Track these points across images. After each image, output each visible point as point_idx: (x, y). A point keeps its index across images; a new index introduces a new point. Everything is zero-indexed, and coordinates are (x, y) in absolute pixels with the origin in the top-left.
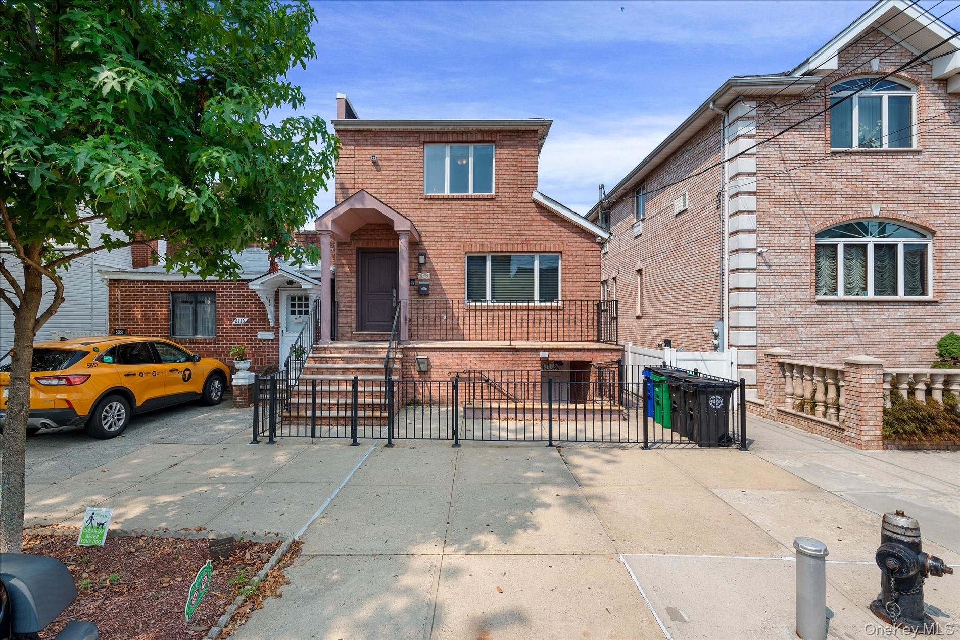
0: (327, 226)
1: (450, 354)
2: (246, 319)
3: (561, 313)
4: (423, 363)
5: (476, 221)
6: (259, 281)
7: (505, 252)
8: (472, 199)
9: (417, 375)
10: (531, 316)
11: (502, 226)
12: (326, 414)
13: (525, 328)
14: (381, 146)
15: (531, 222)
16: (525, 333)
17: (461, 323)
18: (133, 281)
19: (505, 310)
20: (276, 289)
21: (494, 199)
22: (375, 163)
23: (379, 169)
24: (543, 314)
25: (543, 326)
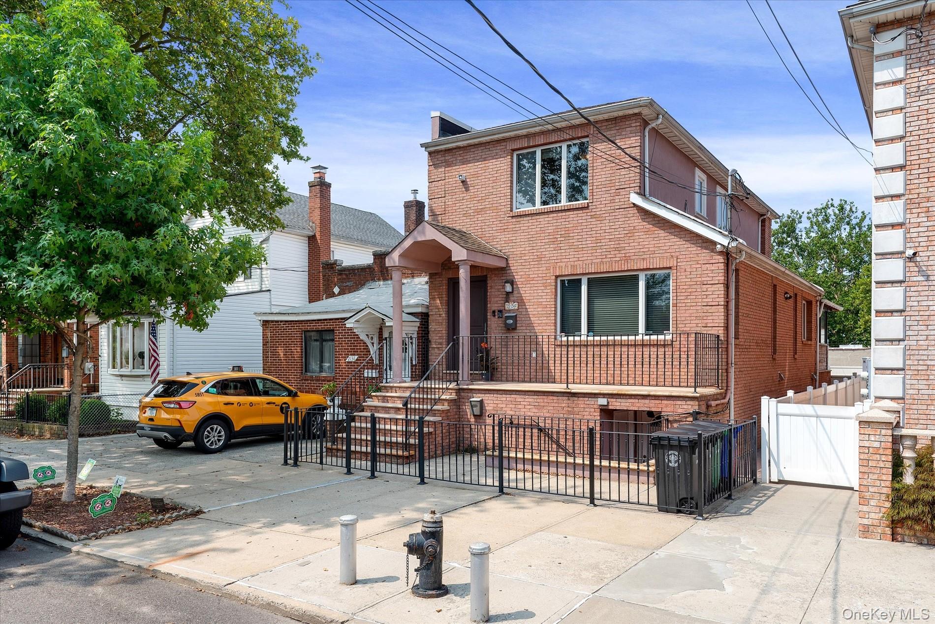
0: (394, 262)
1: (504, 397)
2: (356, 357)
3: (668, 350)
4: (476, 406)
5: (566, 236)
6: (352, 320)
7: (601, 273)
8: (565, 211)
9: (472, 420)
10: (631, 353)
11: (598, 240)
12: (358, 448)
13: (624, 369)
14: (469, 162)
15: (631, 233)
16: (625, 376)
17: (551, 362)
18: (277, 321)
19: (601, 345)
20: (379, 326)
21: (587, 207)
22: (464, 182)
23: (467, 189)
24: (646, 350)
25: (646, 366)
